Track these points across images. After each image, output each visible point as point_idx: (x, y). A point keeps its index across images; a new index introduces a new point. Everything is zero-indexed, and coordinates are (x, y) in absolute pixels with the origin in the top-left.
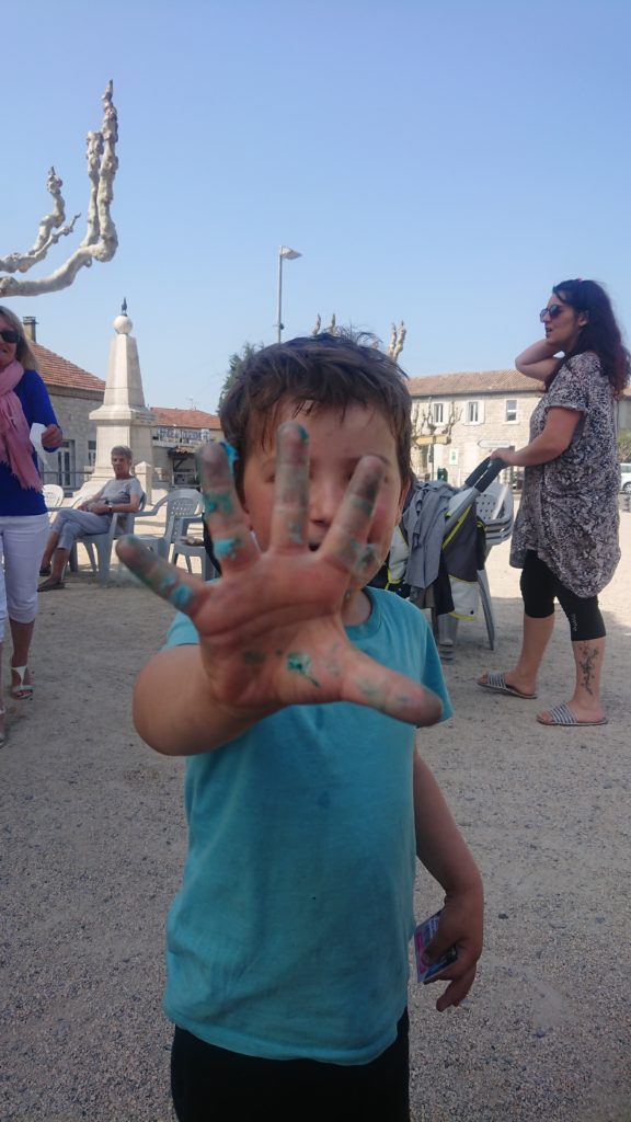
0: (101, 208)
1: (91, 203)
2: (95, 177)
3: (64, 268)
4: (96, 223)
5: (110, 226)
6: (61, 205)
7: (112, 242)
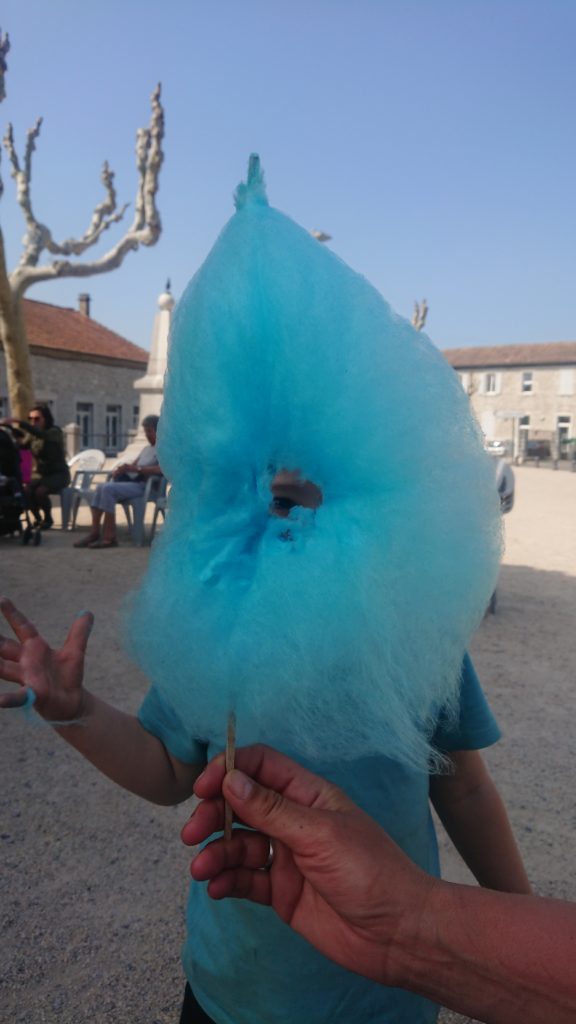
0: (148, 198)
1: (139, 194)
2: (143, 170)
3: (112, 252)
4: (143, 212)
5: (155, 214)
6: (113, 195)
7: (156, 228)
